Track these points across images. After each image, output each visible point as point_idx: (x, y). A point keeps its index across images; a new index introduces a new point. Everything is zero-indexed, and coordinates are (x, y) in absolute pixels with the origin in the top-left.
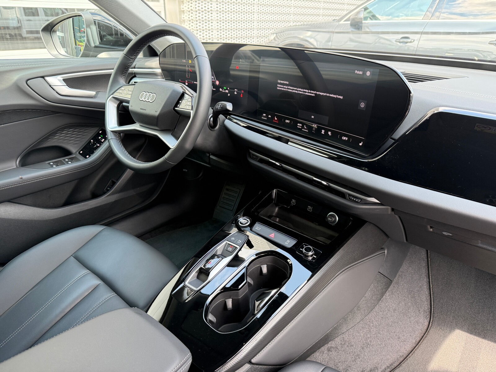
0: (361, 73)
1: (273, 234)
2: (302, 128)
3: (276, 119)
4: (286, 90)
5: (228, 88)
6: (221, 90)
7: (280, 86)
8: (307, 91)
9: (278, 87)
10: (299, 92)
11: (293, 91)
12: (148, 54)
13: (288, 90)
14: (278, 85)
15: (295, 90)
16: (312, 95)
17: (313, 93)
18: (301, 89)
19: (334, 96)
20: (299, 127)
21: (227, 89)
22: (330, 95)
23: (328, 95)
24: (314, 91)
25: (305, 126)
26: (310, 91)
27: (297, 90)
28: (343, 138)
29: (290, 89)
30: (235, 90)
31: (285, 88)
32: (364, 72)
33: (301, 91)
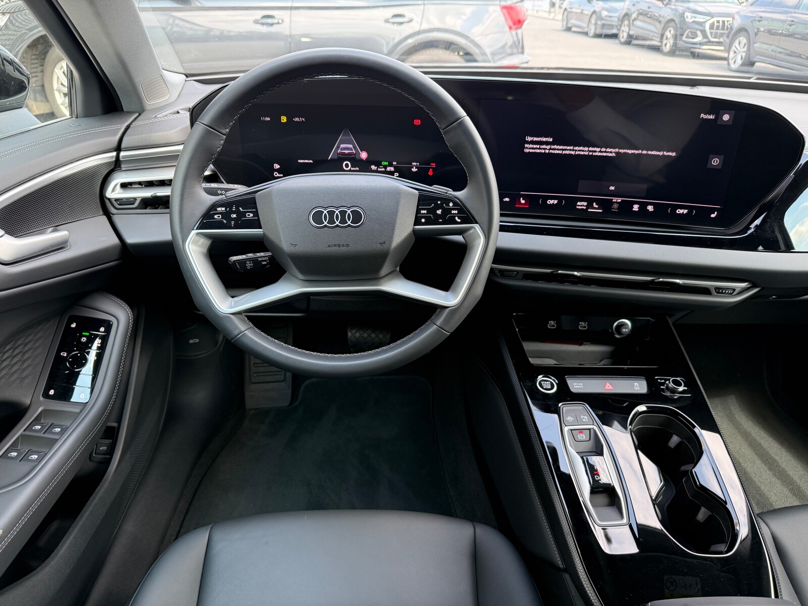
0: (712, 117)
1: (608, 384)
2: (587, 208)
3: (523, 202)
4: (547, 151)
5: (395, 163)
6: (373, 167)
7: (531, 146)
8: (598, 149)
9: (527, 148)
10: (577, 153)
11: (564, 152)
12: (98, 106)
13: (551, 151)
14: (526, 146)
15: (570, 150)
16: (610, 155)
17: (611, 152)
18: (584, 147)
19: (658, 153)
20: (580, 207)
21: (391, 165)
22: (649, 152)
23: (645, 152)
24: (614, 148)
25: (594, 204)
26: (603, 149)
27: (573, 150)
28: (677, 212)
29: (558, 149)
30: (413, 164)
31: (545, 149)
32: (718, 116)
33: (583, 151)
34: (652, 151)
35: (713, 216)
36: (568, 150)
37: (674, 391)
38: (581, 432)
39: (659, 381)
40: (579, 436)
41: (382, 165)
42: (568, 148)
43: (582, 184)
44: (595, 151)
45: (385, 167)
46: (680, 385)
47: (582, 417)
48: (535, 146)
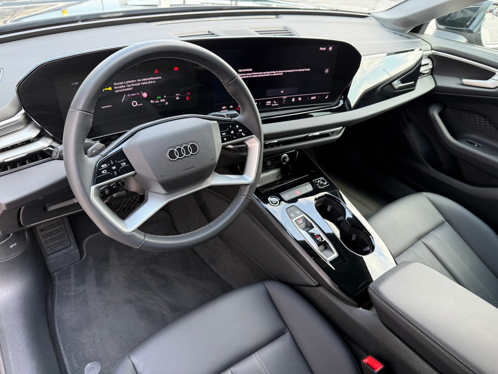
0: (325, 49)
1: (298, 192)
2: (271, 104)
4: (250, 77)
5: (165, 96)
6: (152, 101)
8: (274, 72)
10: (265, 75)
11: (258, 76)
13: (252, 76)
15: (261, 74)
16: (280, 74)
17: (281, 73)
18: (268, 71)
19: (302, 70)
20: (268, 104)
21: (163, 98)
22: (298, 70)
23: (296, 70)
24: (282, 70)
25: (274, 101)
26: (277, 72)
27: (263, 74)
28: (312, 99)
29: (255, 75)
30: (176, 95)
31: (249, 75)
32: (327, 49)
33: (268, 74)
34: (299, 69)
35: (326, 97)
36: (260, 74)
37: (322, 185)
38: (299, 220)
39: (315, 182)
40: (299, 222)
41: (157, 99)
42: (260, 73)
43: (269, 92)
44: (273, 73)
45: (159, 100)
46: (325, 182)
47: (297, 212)
48: (243, 75)
